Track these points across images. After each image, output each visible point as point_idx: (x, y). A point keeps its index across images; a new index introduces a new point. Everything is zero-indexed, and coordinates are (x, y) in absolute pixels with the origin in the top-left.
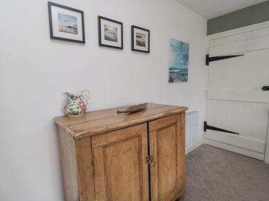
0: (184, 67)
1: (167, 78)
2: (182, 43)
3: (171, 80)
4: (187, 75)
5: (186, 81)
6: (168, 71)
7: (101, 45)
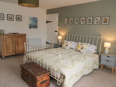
0: (36, 24)
1: (29, 27)
2: (34, 18)
3: (30, 28)
4: (37, 26)
5: (37, 28)
6: (29, 25)
7: (8, 20)
